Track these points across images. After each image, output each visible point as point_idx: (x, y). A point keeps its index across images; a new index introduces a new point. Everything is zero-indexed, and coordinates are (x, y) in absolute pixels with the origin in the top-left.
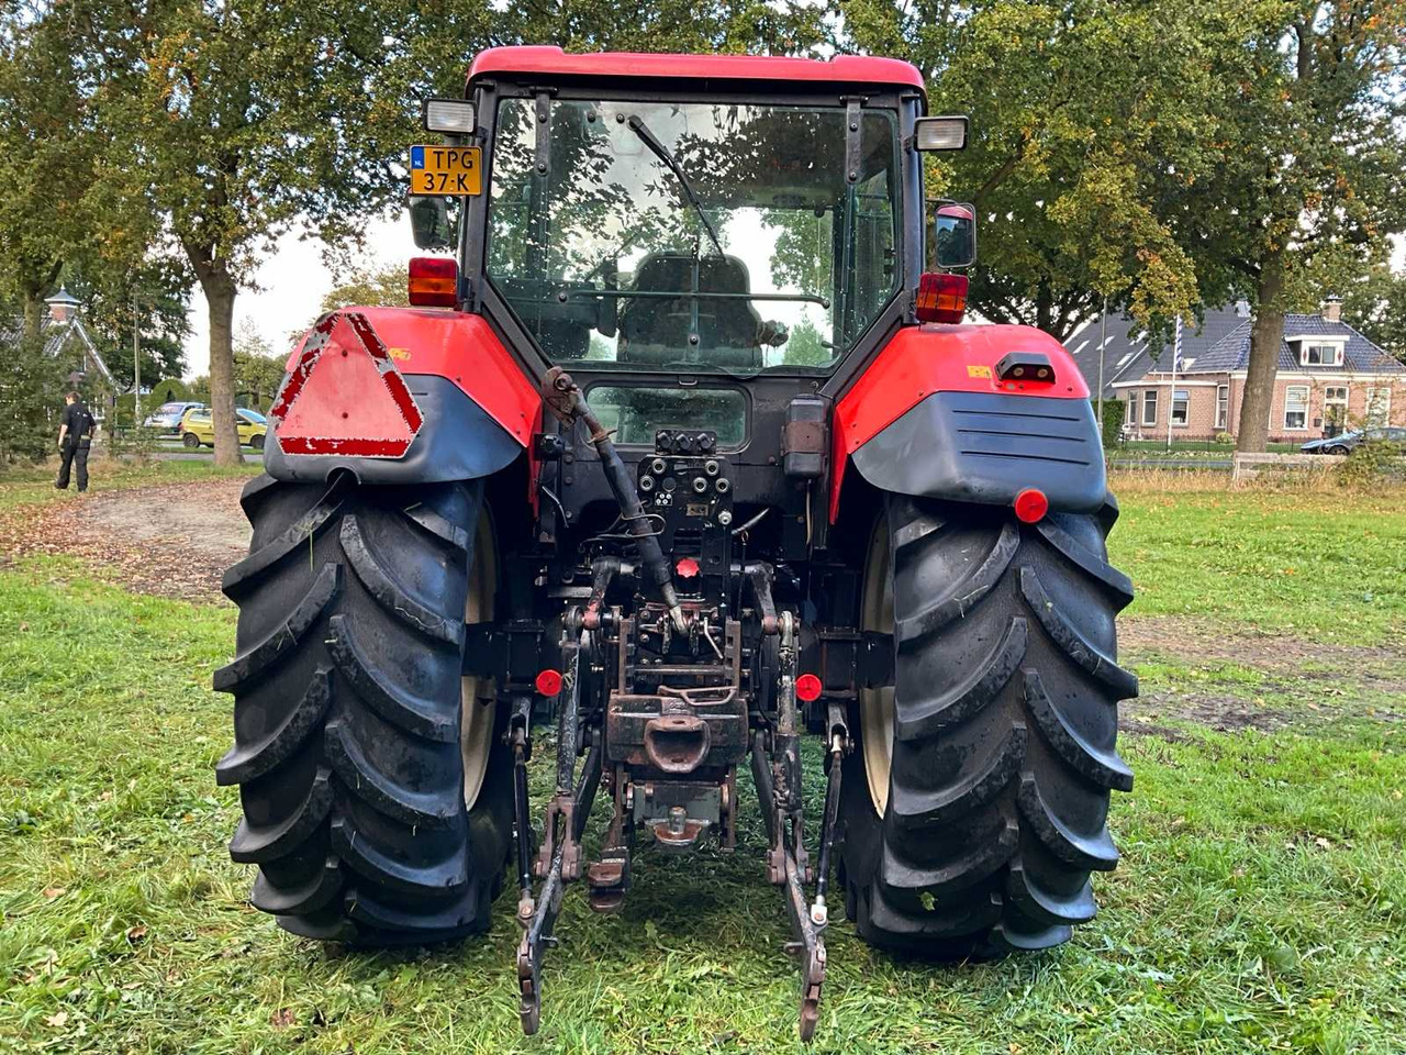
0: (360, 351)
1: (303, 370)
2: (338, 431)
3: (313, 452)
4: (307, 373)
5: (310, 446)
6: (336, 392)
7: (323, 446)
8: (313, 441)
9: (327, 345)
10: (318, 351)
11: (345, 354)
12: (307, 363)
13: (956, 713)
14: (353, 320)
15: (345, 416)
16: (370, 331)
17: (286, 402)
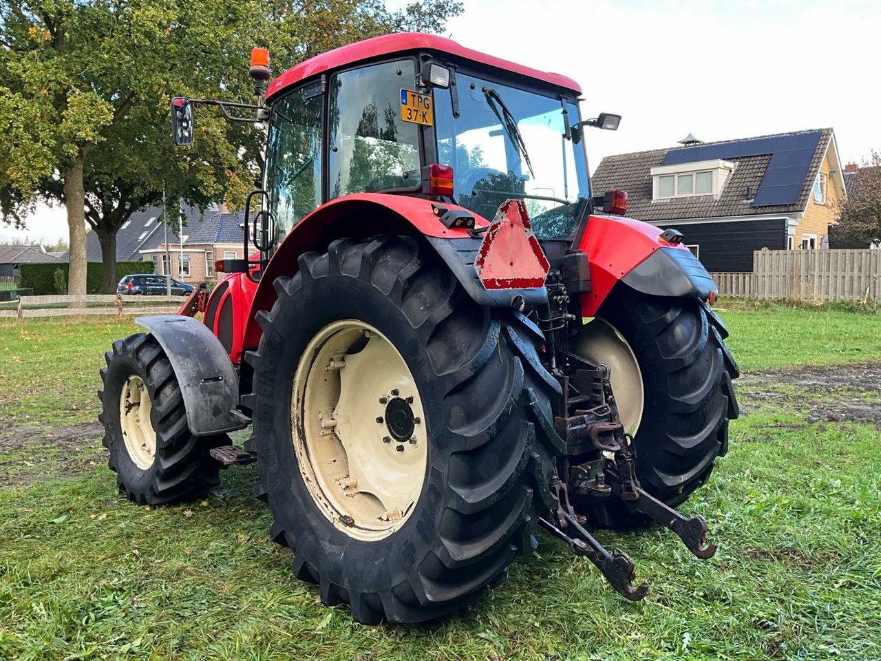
0: (519, 224)
1: (491, 235)
2: (509, 274)
3: (499, 287)
4: (493, 237)
5: (497, 284)
6: (507, 249)
7: (504, 283)
8: (498, 280)
9: (504, 219)
10: (499, 223)
11: (512, 226)
12: (494, 231)
13: (710, 395)
14: (519, 204)
15: (511, 264)
16: (526, 211)
17: (483, 257)
